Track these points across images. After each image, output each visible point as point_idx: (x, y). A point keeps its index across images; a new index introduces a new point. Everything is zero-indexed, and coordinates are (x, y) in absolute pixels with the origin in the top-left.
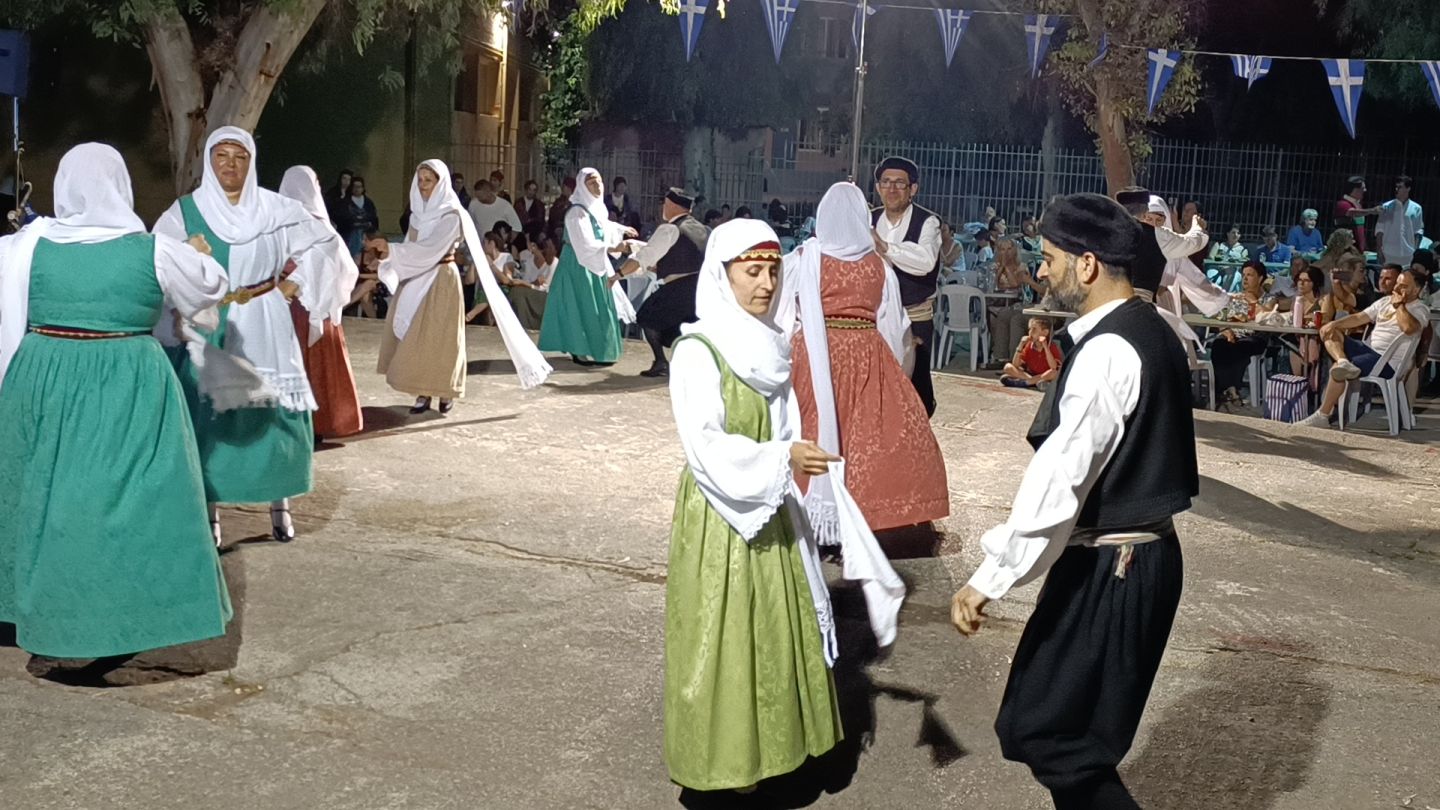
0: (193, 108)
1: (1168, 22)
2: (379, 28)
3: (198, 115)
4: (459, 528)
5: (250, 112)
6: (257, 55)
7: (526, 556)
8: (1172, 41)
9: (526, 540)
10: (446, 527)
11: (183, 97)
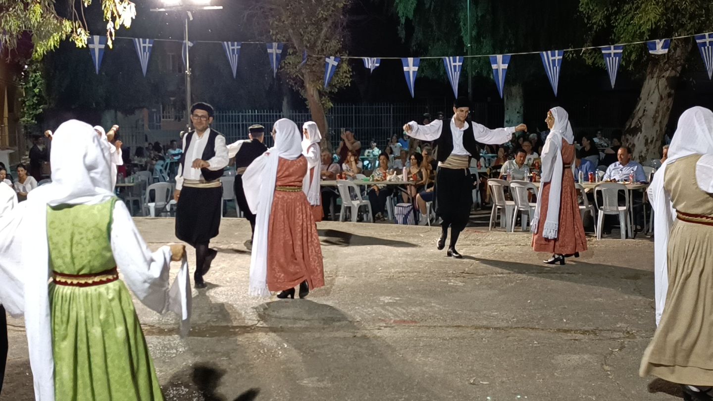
1: (334, 44)
8: (337, 53)
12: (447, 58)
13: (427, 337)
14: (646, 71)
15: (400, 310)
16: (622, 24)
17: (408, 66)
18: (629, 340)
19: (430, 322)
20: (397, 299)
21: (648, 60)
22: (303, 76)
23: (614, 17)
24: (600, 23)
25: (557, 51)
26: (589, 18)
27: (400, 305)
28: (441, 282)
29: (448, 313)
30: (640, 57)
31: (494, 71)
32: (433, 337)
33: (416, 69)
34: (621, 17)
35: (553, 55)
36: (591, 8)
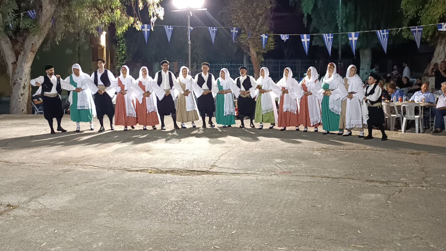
0: (13, 61)
2: (63, 38)
3: (15, 63)
4: (81, 163)
5: (29, 62)
6: (30, 46)
7: (98, 168)
8: (266, 32)
9: (99, 164)
10: (78, 163)
11: (10, 59)
12: (324, 34)
13: (295, 181)
14: (438, 41)
15: (284, 167)
16: (424, 15)
17: (304, 39)
18: (406, 187)
19: (298, 173)
20: (284, 161)
21: (439, 35)
22: (248, 44)
23: (420, 11)
24: (412, 15)
25: (385, 30)
26: (406, 12)
27: (285, 164)
28: (309, 153)
29: (309, 169)
30: (434, 33)
31: (350, 41)
32: (298, 181)
33: (309, 40)
34: (424, 11)
35: (383, 32)
36: (408, 6)
